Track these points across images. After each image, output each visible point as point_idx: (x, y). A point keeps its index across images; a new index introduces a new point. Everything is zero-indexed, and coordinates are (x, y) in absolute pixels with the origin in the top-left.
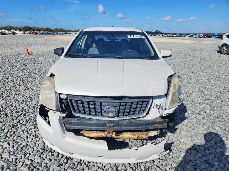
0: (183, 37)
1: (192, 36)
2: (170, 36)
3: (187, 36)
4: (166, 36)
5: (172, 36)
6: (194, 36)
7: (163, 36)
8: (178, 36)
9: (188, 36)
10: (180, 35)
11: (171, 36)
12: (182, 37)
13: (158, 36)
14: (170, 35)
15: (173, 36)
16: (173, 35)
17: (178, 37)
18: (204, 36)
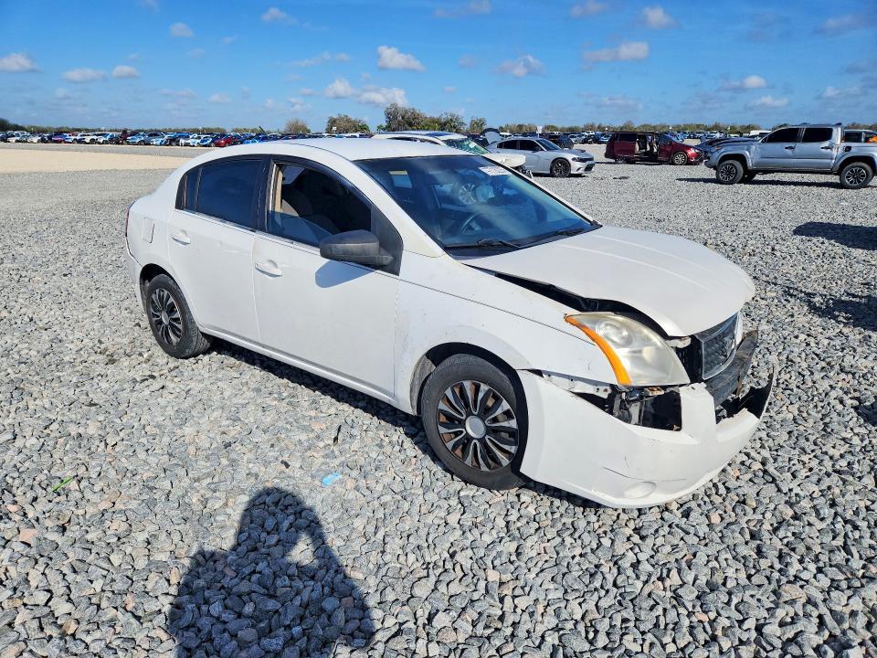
0: (139, 143)
1: (173, 141)
2: (80, 142)
3: (156, 141)
4: (60, 142)
5: (88, 139)
6: (182, 141)
7: (47, 142)
8: (117, 141)
9: (158, 143)
10: (122, 138)
11: (88, 141)
12: (134, 144)
13: (17, 141)
14: (78, 138)
15: (93, 141)
16: (95, 137)
17: (118, 143)
18: (217, 141)
